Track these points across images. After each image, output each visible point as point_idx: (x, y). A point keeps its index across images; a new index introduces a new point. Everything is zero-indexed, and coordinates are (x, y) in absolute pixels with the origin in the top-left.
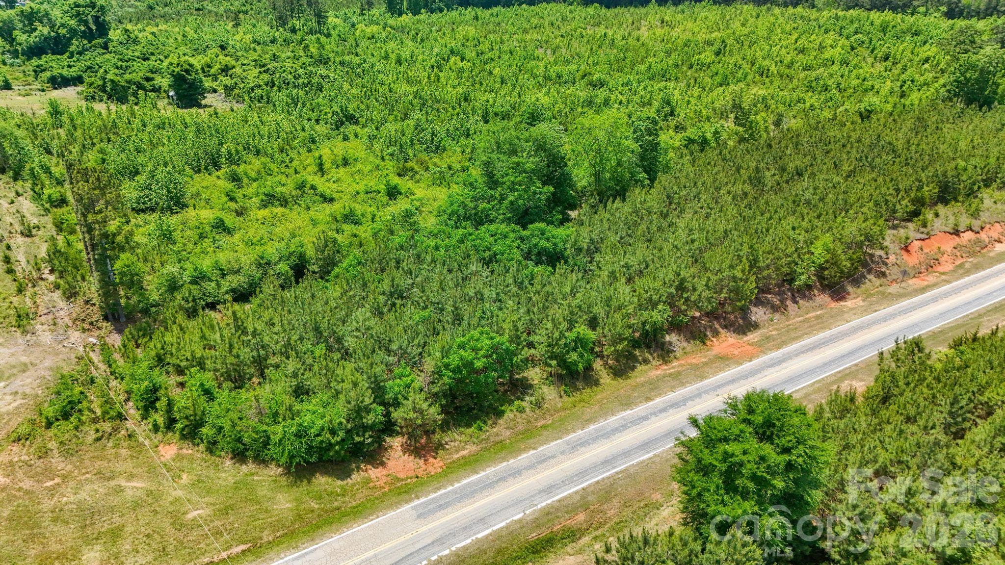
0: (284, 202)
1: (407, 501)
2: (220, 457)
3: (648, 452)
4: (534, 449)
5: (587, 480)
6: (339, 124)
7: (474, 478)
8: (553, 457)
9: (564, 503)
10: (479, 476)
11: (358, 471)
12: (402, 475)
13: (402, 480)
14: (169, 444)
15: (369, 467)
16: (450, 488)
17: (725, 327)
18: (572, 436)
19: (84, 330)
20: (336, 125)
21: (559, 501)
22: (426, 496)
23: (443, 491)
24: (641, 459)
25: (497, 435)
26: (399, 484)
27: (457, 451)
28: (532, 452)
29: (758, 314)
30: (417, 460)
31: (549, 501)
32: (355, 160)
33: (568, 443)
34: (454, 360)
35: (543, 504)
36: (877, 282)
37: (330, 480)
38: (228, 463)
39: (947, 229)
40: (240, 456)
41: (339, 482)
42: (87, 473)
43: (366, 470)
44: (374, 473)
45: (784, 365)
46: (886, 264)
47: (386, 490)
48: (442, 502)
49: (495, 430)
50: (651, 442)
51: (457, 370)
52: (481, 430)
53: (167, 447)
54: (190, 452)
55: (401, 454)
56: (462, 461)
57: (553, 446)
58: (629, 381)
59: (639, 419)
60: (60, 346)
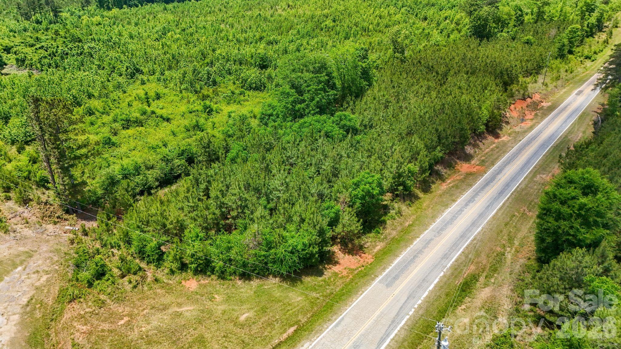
0: (139, 123)
1: (373, 279)
2: (231, 280)
3: (478, 227)
4: (418, 237)
5: (461, 248)
6: (132, 75)
7: (398, 260)
8: (432, 240)
9: (460, 261)
10: (401, 258)
11: (326, 270)
12: (354, 267)
13: (356, 269)
14: (188, 280)
15: (331, 266)
16: (390, 268)
17: (458, 159)
18: (431, 227)
19: (55, 223)
20: (131, 75)
21: (456, 261)
22: (381, 275)
23: (387, 271)
24: (478, 231)
25: (390, 234)
26: (356, 272)
27: (374, 248)
28: (418, 239)
29: (469, 149)
30: (355, 257)
31: (451, 263)
32: (164, 94)
33: (433, 230)
34: (359, 192)
35: (449, 265)
36: (509, 127)
37: (313, 278)
38: (239, 283)
39: (520, 98)
40: (245, 276)
41: (320, 279)
42: (144, 309)
43: (330, 268)
44: (336, 269)
45: (503, 172)
46: (507, 117)
47: (351, 277)
48: (393, 276)
49: (387, 231)
50: (475, 221)
51: (363, 198)
52: (379, 233)
53: (188, 282)
54: (207, 281)
55: (343, 255)
56: (382, 253)
57: (426, 234)
58: (434, 194)
59: (458, 211)
60: (45, 236)
